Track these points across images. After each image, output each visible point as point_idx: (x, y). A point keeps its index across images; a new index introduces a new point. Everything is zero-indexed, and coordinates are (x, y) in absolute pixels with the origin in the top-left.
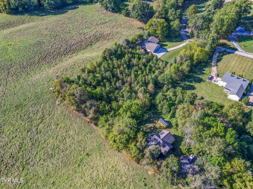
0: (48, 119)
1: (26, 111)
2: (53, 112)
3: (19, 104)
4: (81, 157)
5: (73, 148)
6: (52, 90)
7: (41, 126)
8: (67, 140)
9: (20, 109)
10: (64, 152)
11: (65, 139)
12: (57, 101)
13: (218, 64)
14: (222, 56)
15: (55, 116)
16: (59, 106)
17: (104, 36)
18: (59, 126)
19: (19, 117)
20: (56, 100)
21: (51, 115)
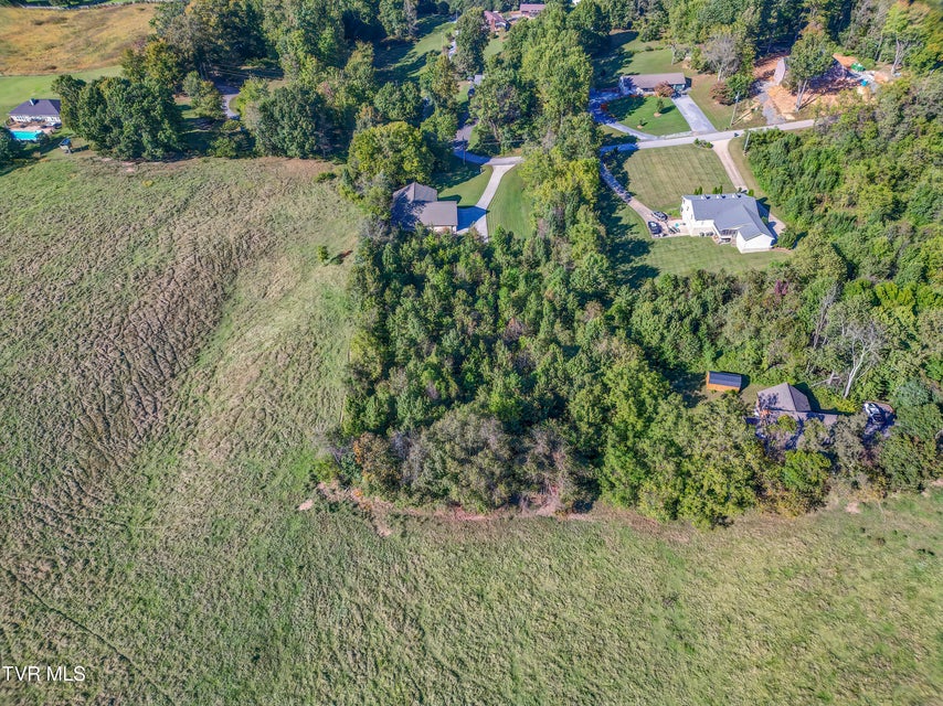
0: (427, 605)
1: (319, 640)
2: (416, 570)
3: (254, 644)
4: (663, 623)
5: (607, 622)
6: (322, 506)
7: (435, 644)
8: (566, 615)
9: (286, 654)
10: (605, 653)
11: (555, 616)
12: (381, 530)
13: (631, 188)
14: (620, 166)
15: (440, 577)
16: (413, 538)
17: (238, 249)
18: (492, 596)
19: (321, 680)
20: (376, 528)
21: (421, 586)
